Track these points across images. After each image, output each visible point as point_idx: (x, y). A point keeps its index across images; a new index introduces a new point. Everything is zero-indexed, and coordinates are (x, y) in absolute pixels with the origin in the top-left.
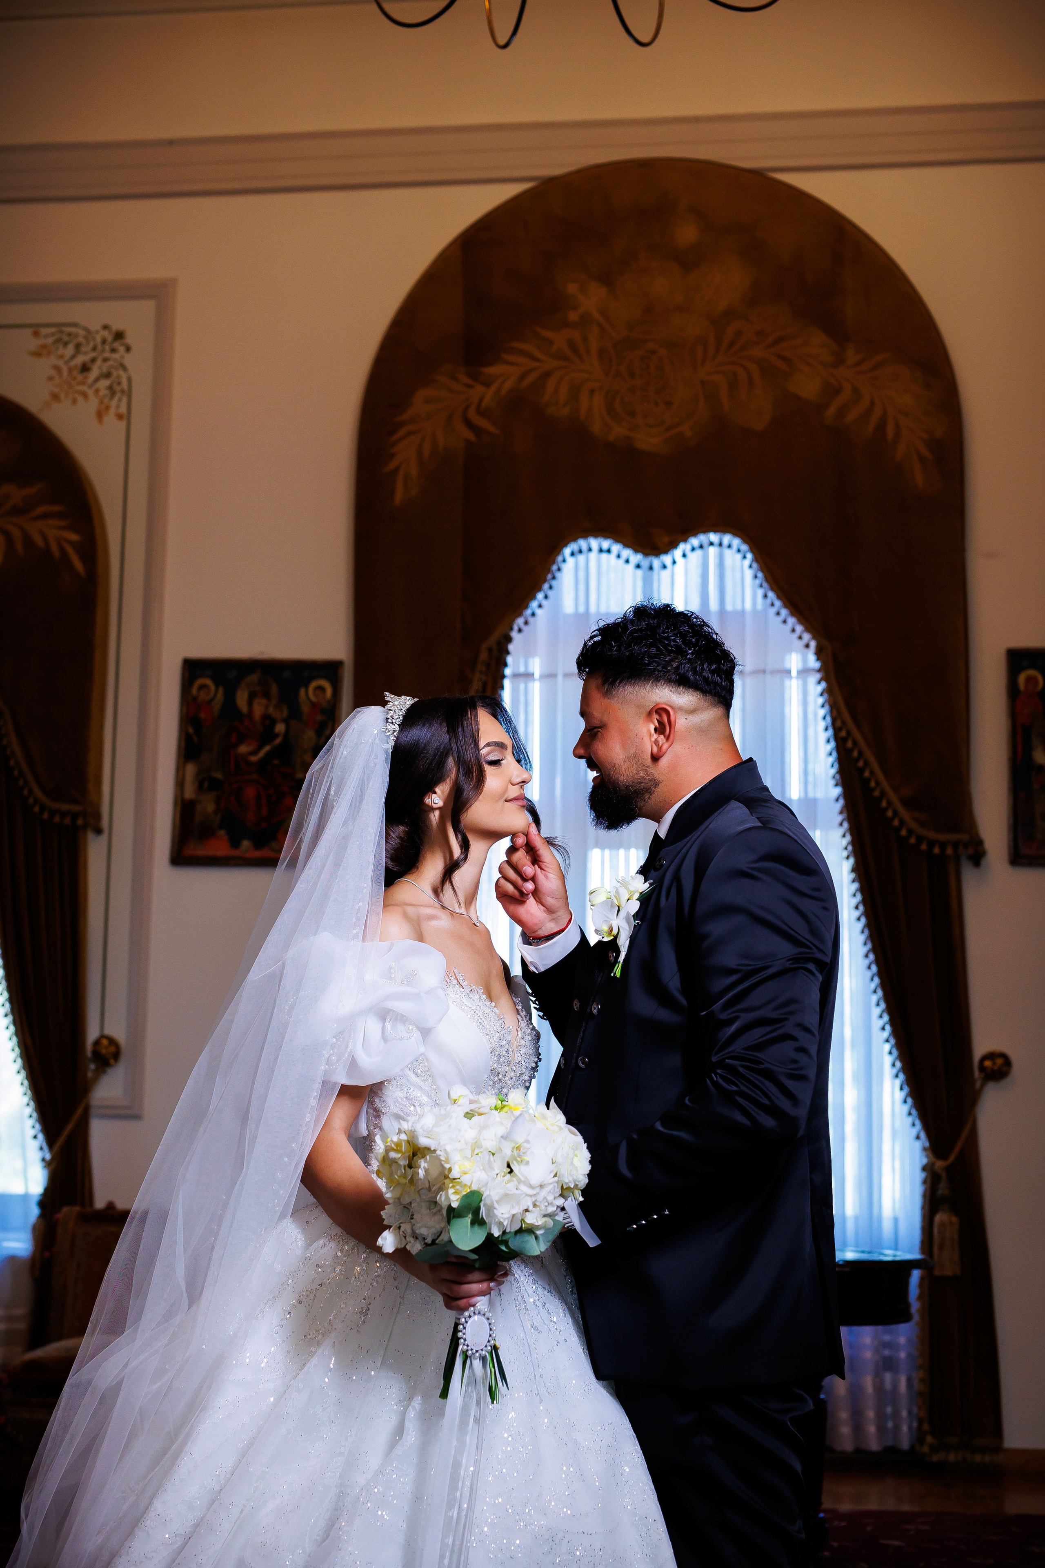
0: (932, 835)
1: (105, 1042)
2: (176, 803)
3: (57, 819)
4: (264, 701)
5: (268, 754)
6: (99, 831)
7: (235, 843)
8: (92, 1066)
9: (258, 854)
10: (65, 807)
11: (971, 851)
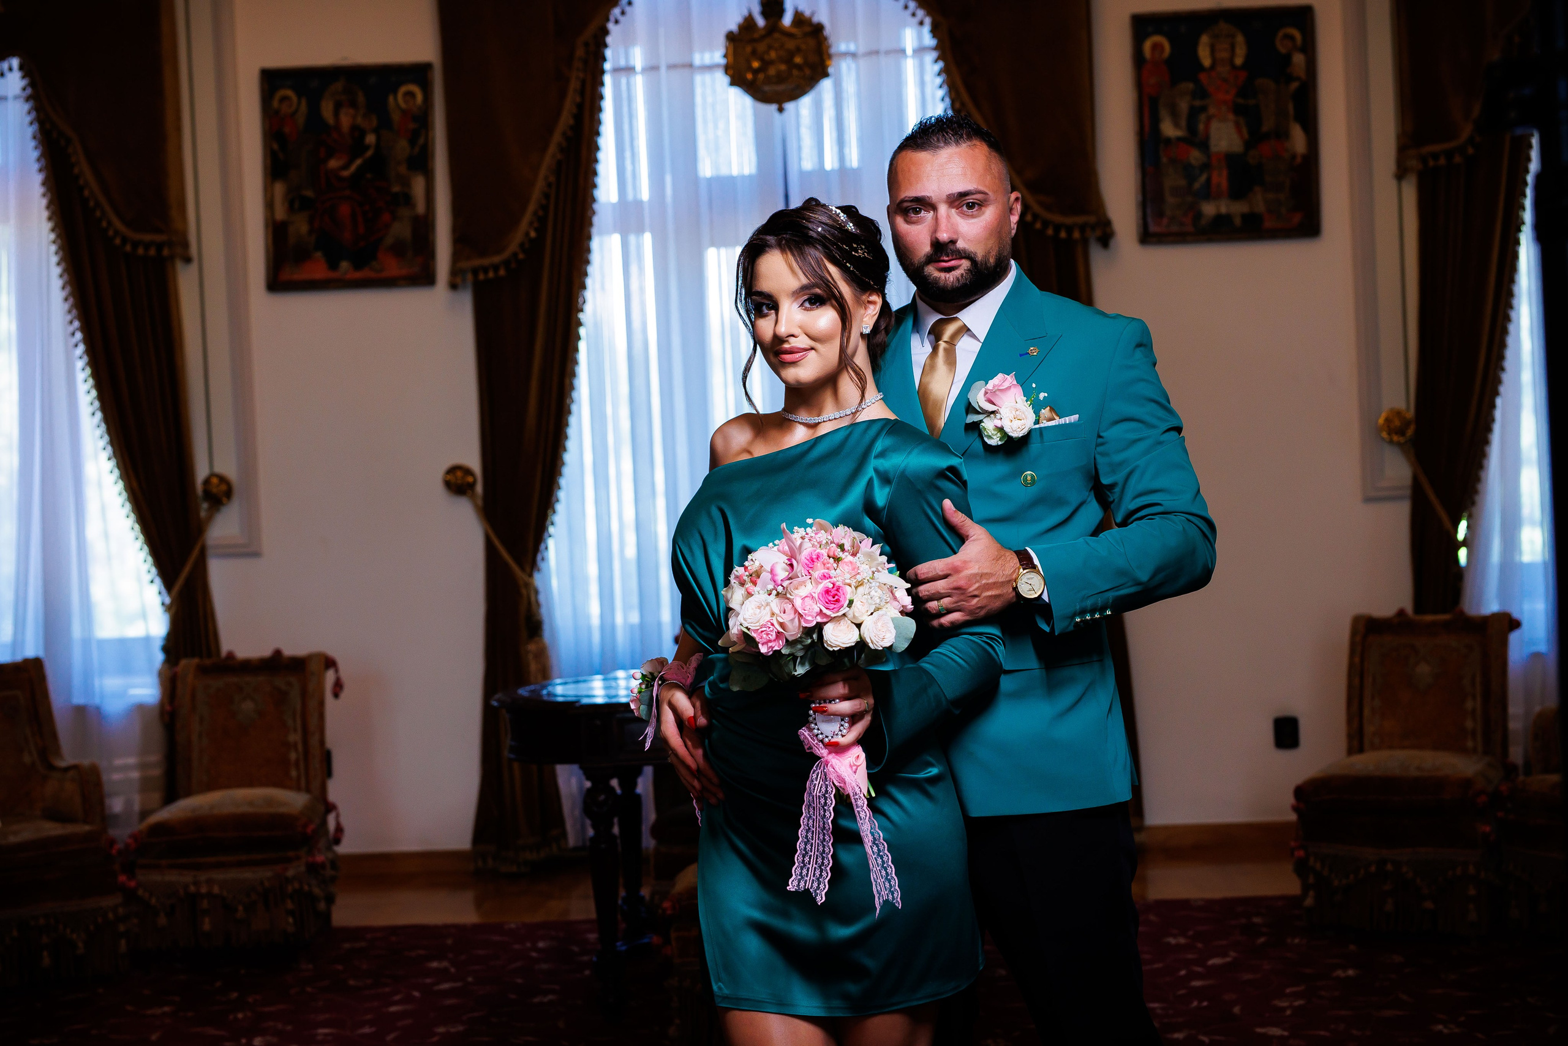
0: (1058, 218)
1: (215, 480)
2: (267, 226)
3: (141, 251)
4: (351, 111)
5: (359, 168)
6: (188, 260)
7: (333, 265)
8: (205, 505)
9: (358, 275)
10: (148, 237)
11: (1098, 233)
